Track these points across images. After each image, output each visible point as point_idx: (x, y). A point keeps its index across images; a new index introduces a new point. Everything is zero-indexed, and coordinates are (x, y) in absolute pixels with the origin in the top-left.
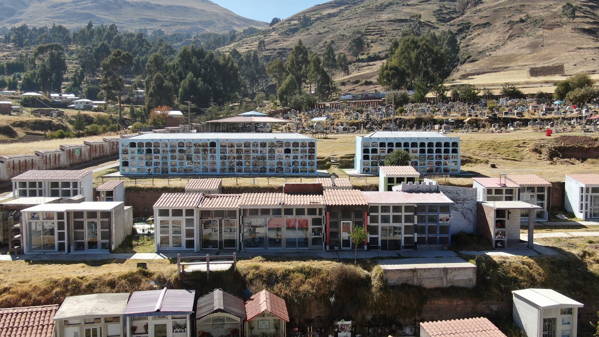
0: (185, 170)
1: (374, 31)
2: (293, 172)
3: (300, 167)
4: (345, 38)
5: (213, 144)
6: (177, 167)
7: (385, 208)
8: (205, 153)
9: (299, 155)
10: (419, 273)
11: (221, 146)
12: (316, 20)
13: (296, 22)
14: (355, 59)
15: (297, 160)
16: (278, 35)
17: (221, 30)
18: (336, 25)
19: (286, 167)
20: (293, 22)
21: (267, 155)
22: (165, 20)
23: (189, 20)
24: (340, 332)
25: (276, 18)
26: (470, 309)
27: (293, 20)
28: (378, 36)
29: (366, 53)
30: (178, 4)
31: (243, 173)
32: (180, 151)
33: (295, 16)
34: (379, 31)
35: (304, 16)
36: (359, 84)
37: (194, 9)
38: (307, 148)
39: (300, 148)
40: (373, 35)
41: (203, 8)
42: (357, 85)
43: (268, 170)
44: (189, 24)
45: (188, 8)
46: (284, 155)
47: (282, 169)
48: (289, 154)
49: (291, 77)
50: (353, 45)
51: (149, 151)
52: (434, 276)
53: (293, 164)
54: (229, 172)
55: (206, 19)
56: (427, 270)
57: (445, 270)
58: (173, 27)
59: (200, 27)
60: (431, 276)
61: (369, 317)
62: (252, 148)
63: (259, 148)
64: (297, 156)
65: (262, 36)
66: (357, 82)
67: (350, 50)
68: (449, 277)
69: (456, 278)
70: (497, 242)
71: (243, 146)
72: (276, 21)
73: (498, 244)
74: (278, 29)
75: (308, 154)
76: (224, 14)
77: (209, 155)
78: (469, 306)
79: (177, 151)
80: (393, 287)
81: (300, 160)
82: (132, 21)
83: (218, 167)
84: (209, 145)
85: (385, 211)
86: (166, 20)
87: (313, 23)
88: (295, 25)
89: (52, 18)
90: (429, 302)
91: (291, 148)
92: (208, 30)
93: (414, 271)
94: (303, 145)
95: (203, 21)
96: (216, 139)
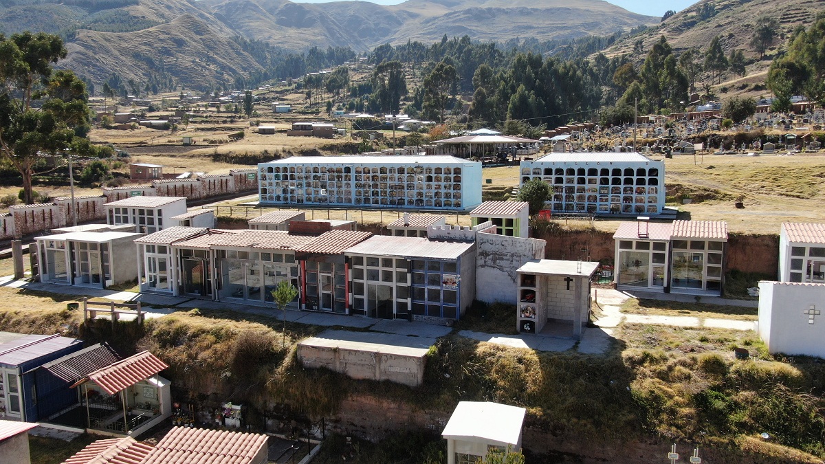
0: (319, 199)
1: (795, 17)
2: (436, 206)
3: (443, 199)
4: (749, 29)
5: (348, 170)
6: (312, 196)
7: (373, 260)
8: (339, 180)
9: (443, 184)
10: (342, 355)
11: (357, 172)
12: (722, 9)
13: (694, 14)
14: (759, 56)
15: (440, 191)
16: (669, 32)
17: (607, 33)
18: (744, 13)
19: (427, 199)
20: (690, 15)
21: (405, 184)
22: (542, 26)
23: (570, 23)
24: (228, 417)
25: (670, 12)
26: (406, 417)
27: (692, 11)
28: (801, 22)
29: (778, 46)
30: (559, 6)
31: (380, 205)
32: (315, 177)
33: (694, 6)
34: (803, 16)
35: (705, 5)
36: (747, 89)
37: (577, 9)
38: (452, 176)
39: (443, 176)
40: (794, 22)
41: (587, 8)
42: (744, 91)
43: (406, 203)
44: (570, 28)
45: (569, 9)
46: (425, 184)
47: (422, 201)
48: (430, 183)
49: (635, 84)
50: (757, 38)
51: (286, 178)
52: (363, 362)
53: (435, 196)
54: (363, 204)
55: (591, 20)
56: (353, 353)
57: (378, 355)
58: (551, 34)
59: (582, 30)
60: (359, 362)
61: (272, 405)
62: (389, 175)
63: (397, 175)
64: (439, 186)
65: (647, 36)
66: (743, 87)
67: (752, 44)
68: (383, 366)
69: (393, 370)
70: (523, 323)
71: (379, 172)
72: (669, 14)
73: (525, 326)
74: (669, 25)
75: (452, 183)
76: (614, 12)
77: (344, 182)
78: (404, 412)
79: (312, 178)
80: (310, 371)
81: (443, 191)
82: (505, 31)
83: (353, 196)
84: (343, 171)
85: (373, 264)
86: (544, 25)
87: (718, 12)
88: (692, 17)
89: (424, 34)
90: (350, 398)
91: (433, 175)
92: (591, 34)
93: (336, 350)
94: (448, 171)
95: (586, 24)
96: (351, 164)
